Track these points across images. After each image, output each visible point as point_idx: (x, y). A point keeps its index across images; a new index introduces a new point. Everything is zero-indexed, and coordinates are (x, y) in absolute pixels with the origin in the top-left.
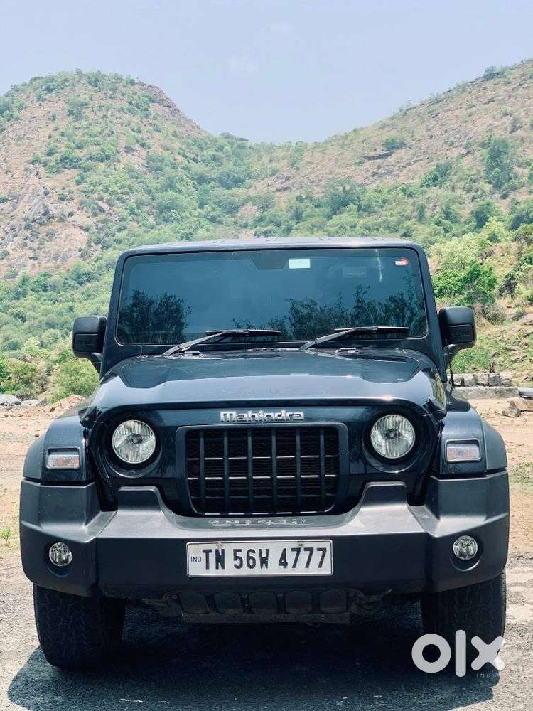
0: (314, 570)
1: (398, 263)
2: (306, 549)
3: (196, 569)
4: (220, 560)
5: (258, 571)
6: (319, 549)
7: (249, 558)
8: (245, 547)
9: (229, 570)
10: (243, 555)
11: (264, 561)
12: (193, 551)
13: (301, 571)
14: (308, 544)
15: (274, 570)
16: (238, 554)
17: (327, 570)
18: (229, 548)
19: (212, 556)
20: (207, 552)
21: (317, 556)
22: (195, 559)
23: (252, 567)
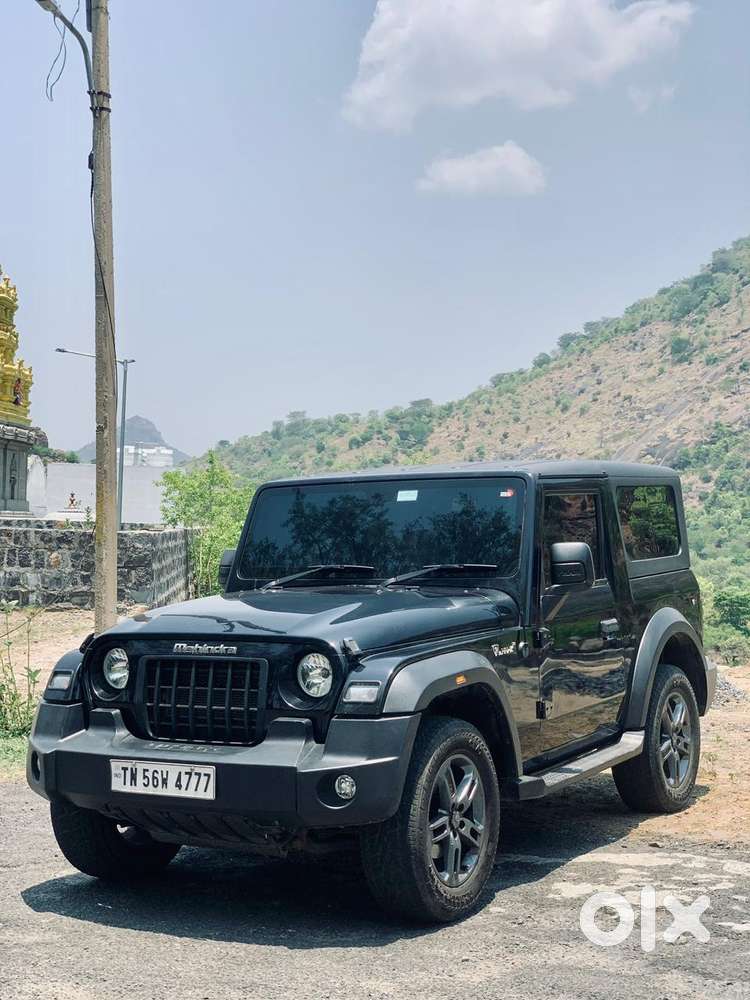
0: (201, 795)
1: (503, 494)
2: (196, 774)
3: (118, 785)
4: (134, 777)
5: (160, 791)
6: (205, 775)
7: (154, 778)
8: (152, 767)
9: (139, 789)
10: (149, 774)
11: (165, 781)
12: (116, 767)
13: (190, 794)
14: (198, 769)
15: (171, 791)
16: (146, 774)
17: (210, 795)
18: (140, 766)
19: (128, 773)
20: (125, 769)
21: (204, 779)
22: (116, 775)
23: (155, 786)
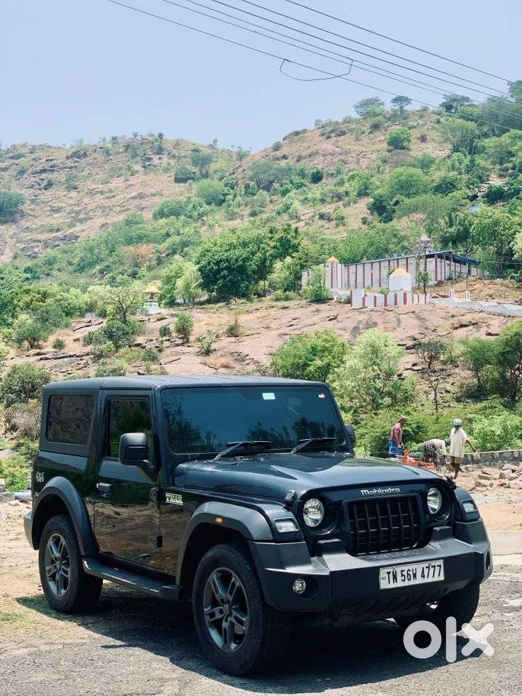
0: (436, 579)
1: (320, 396)
2: (432, 566)
3: (385, 584)
4: (395, 577)
5: (413, 582)
6: (438, 566)
7: (408, 574)
8: (406, 568)
9: (400, 584)
10: (405, 573)
11: (415, 575)
12: (383, 573)
13: (431, 580)
14: (433, 563)
15: (419, 581)
16: (403, 573)
17: (442, 578)
18: (398, 569)
19: (391, 575)
20: (389, 573)
21: (437, 569)
22: (383, 578)
23: (409, 580)
